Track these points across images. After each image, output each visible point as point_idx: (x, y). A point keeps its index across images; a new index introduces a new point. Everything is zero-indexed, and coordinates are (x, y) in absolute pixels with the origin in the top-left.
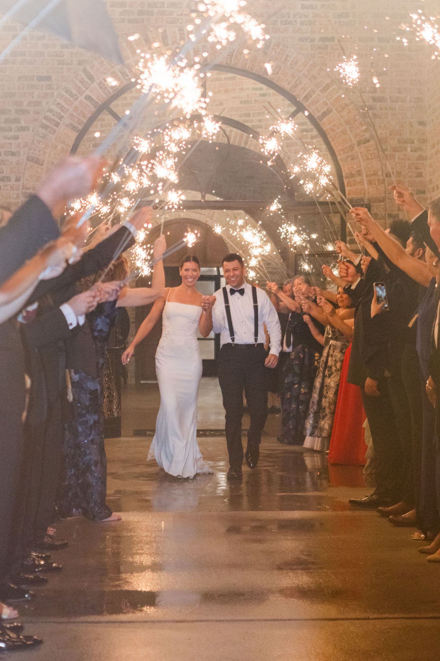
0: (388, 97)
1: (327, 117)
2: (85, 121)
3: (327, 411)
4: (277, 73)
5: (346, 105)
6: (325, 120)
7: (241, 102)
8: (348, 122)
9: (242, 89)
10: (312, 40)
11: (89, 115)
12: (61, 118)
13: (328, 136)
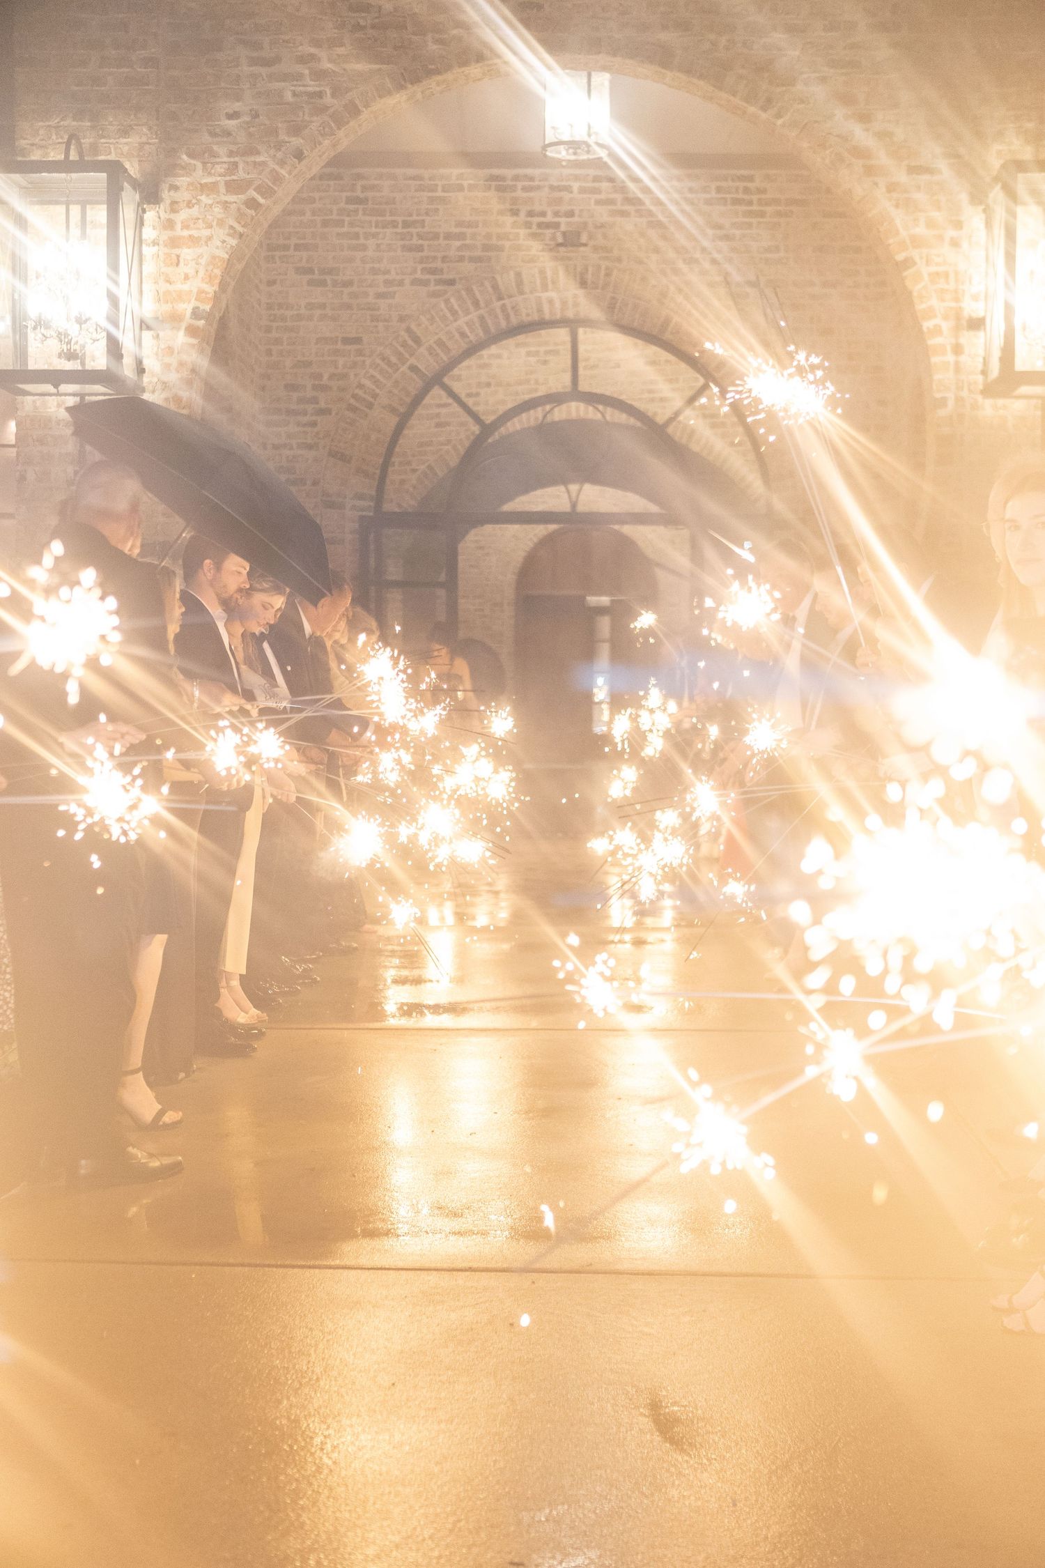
4: (678, 332)
11: (414, 393)
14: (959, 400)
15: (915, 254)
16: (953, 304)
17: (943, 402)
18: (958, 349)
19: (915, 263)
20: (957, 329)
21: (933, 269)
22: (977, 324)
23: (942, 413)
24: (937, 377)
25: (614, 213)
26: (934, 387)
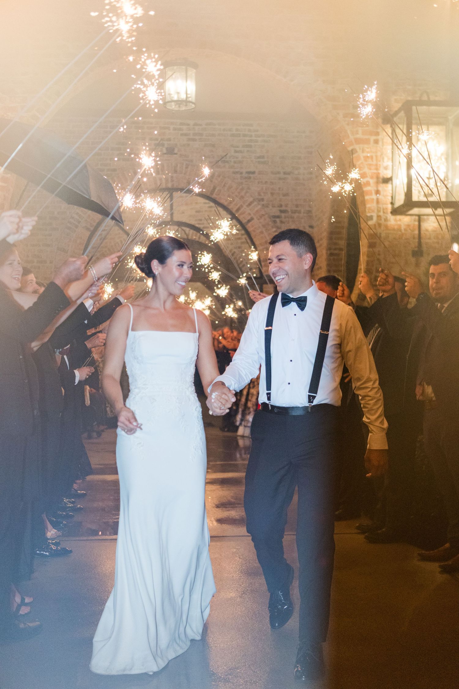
0: (289, 210)
1: (251, 223)
2: (95, 224)
3: (252, 410)
4: (219, 194)
5: (263, 215)
6: (250, 225)
7: (196, 212)
8: (264, 226)
9: (197, 203)
10: (241, 173)
11: (97, 221)
12: (79, 222)
13: (252, 235)
14: (379, 217)
15: (357, 147)
16: (375, 171)
17: (371, 218)
18: (377, 192)
19: (357, 152)
20: (377, 183)
21: (365, 154)
22: (387, 181)
23: (370, 223)
24: (368, 206)
25: (189, 140)
26: (367, 210)
